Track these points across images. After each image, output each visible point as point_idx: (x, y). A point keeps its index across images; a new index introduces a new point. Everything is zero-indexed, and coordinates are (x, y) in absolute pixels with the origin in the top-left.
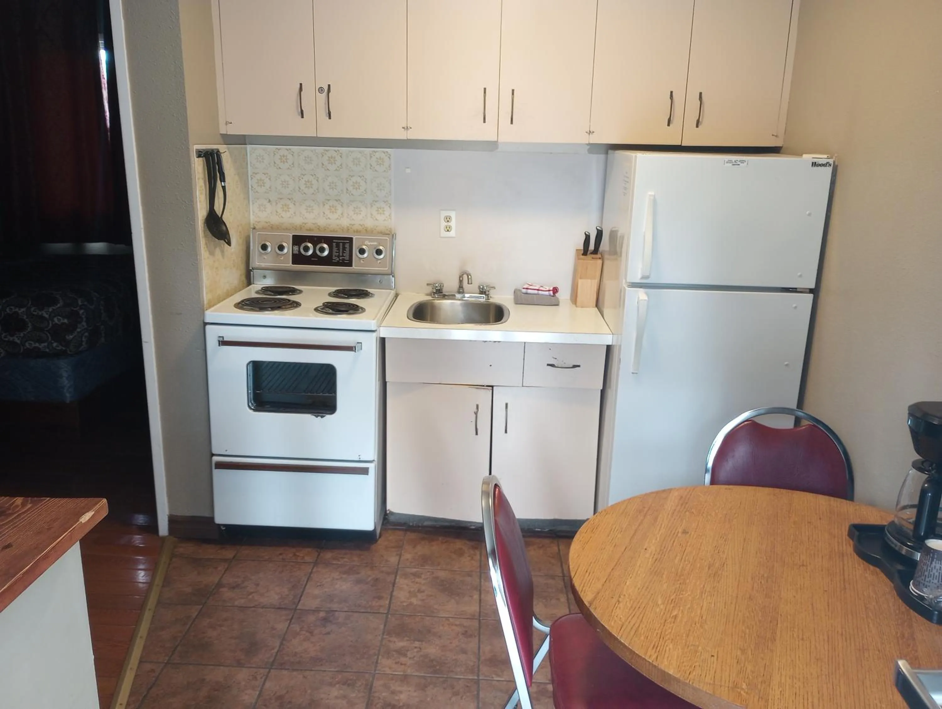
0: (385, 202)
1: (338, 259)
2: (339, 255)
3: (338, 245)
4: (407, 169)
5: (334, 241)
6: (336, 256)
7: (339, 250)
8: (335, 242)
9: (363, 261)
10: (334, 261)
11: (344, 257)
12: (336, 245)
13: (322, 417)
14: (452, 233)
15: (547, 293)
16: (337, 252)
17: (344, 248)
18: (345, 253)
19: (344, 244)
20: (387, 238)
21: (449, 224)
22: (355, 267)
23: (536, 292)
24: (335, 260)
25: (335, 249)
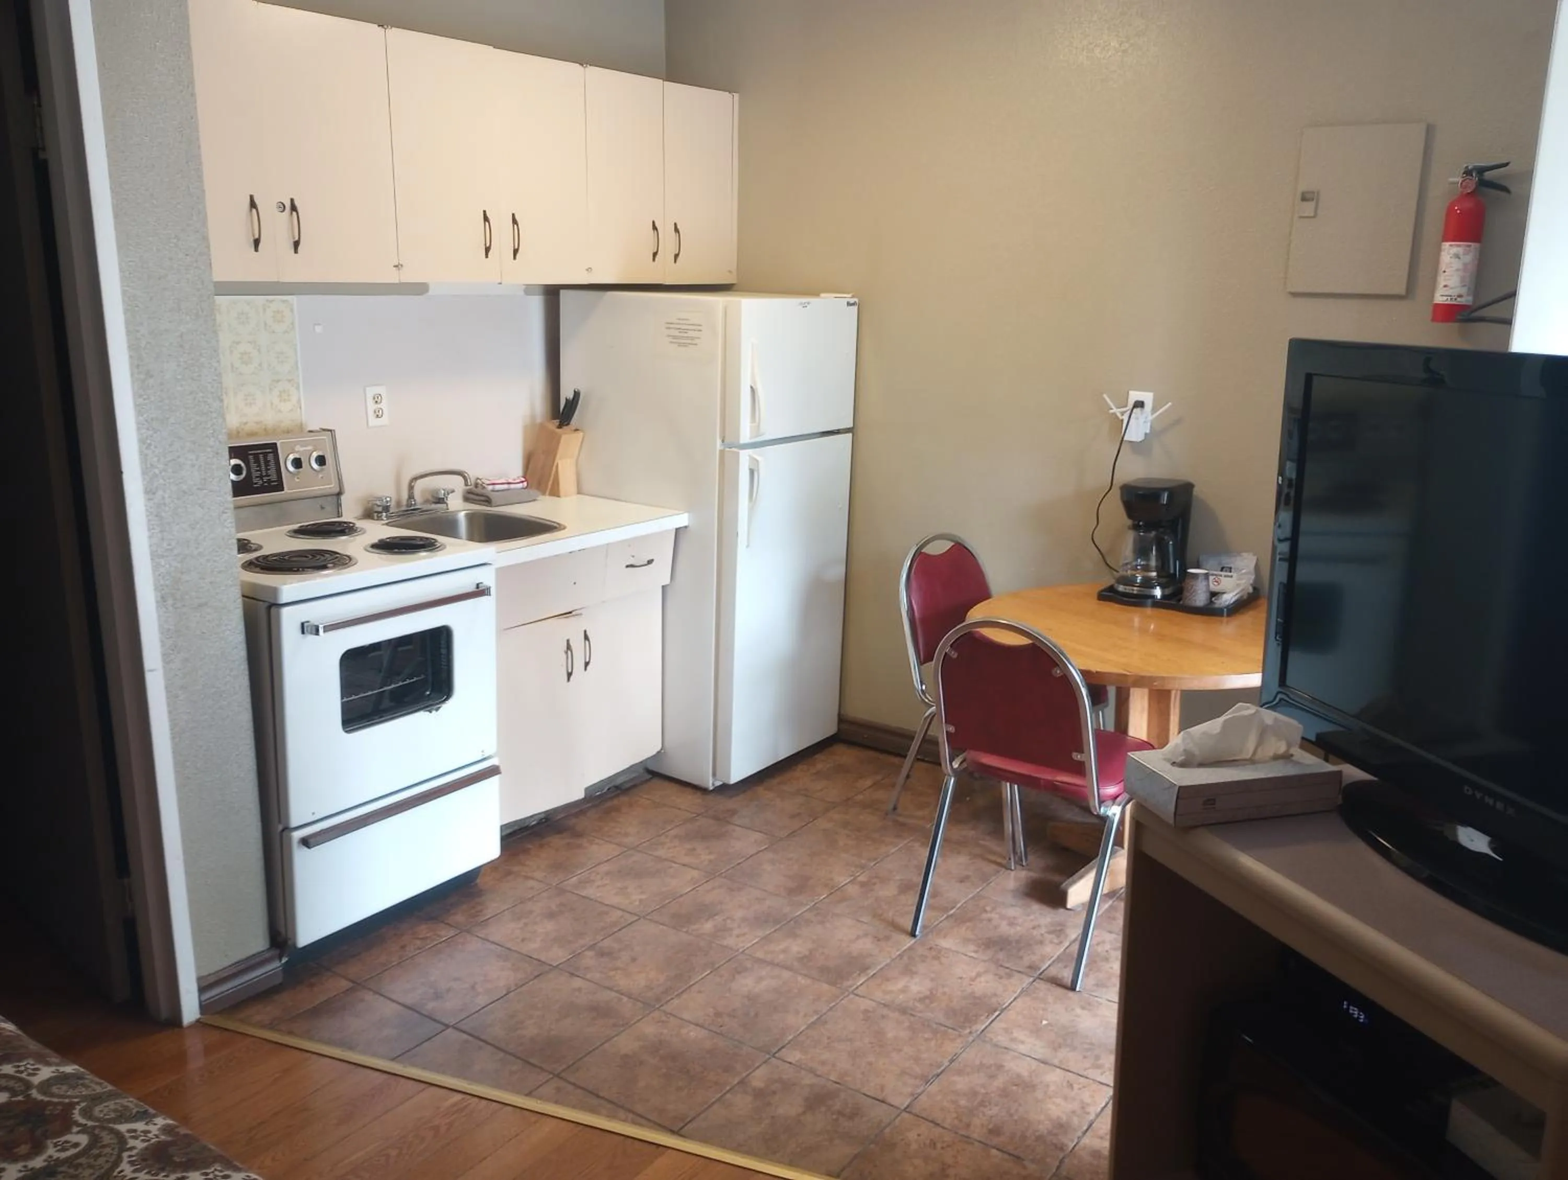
0: (289, 381)
1: (261, 482)
2: (261, 474)
3: (256, 456)
4: (316, 327)
5: (251, 452)
6: (257, 477)
7: (259, 466)
8: (251, 454)
9: (298, 478)
10: (255, 486)
11: (269, 476)
12: (254, 458)
13: (437, 710)
14: (384, 420)
15: (520, 485)
16: (257, 471)
17: (267, 463)
18: (269, 469)
19: (265, 455)
20: (325, 437)
21: (379, 406)
22: (289, 489)
23: (506, 486)
24: (256, 484)
25: (253, 466)
